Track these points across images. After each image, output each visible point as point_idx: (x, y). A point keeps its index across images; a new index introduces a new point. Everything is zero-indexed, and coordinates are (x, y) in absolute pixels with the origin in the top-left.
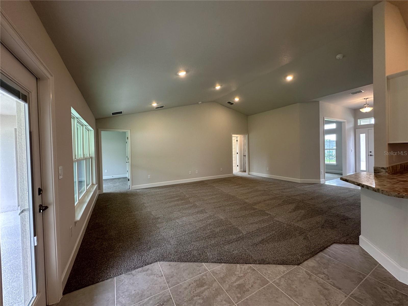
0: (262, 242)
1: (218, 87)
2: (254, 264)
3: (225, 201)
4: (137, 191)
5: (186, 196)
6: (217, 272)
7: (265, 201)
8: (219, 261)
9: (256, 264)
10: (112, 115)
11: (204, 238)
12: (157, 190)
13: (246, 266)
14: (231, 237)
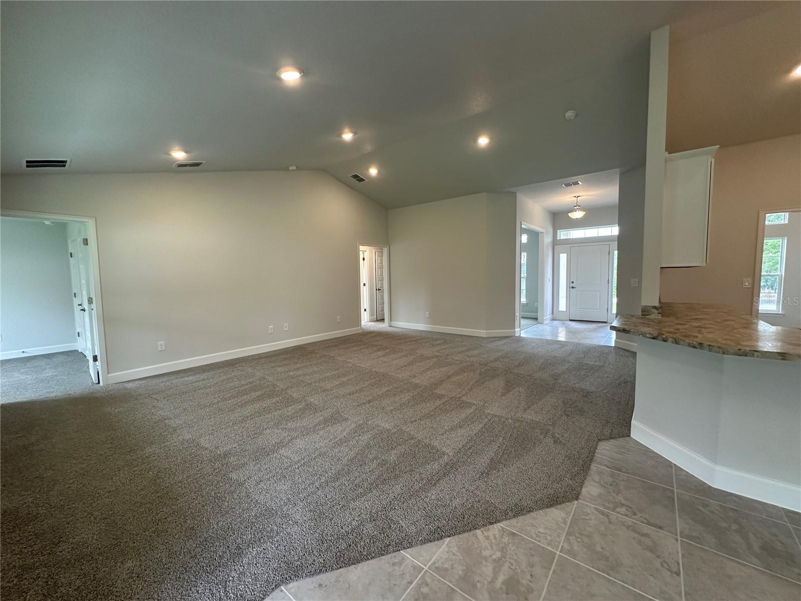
0: (493, 465)
1: (348, 136)
2: (506, 519)
3: (373, 386)
4: (127, 385)
5: (278, 387)
6: (446, 566)
7: (449, 377)
8: (437, 535)
9: (510, 519)
10: (27, 166)
11: (372, 484)
12: (191, 378)
13: (495, 530)
14: (428, 467)
